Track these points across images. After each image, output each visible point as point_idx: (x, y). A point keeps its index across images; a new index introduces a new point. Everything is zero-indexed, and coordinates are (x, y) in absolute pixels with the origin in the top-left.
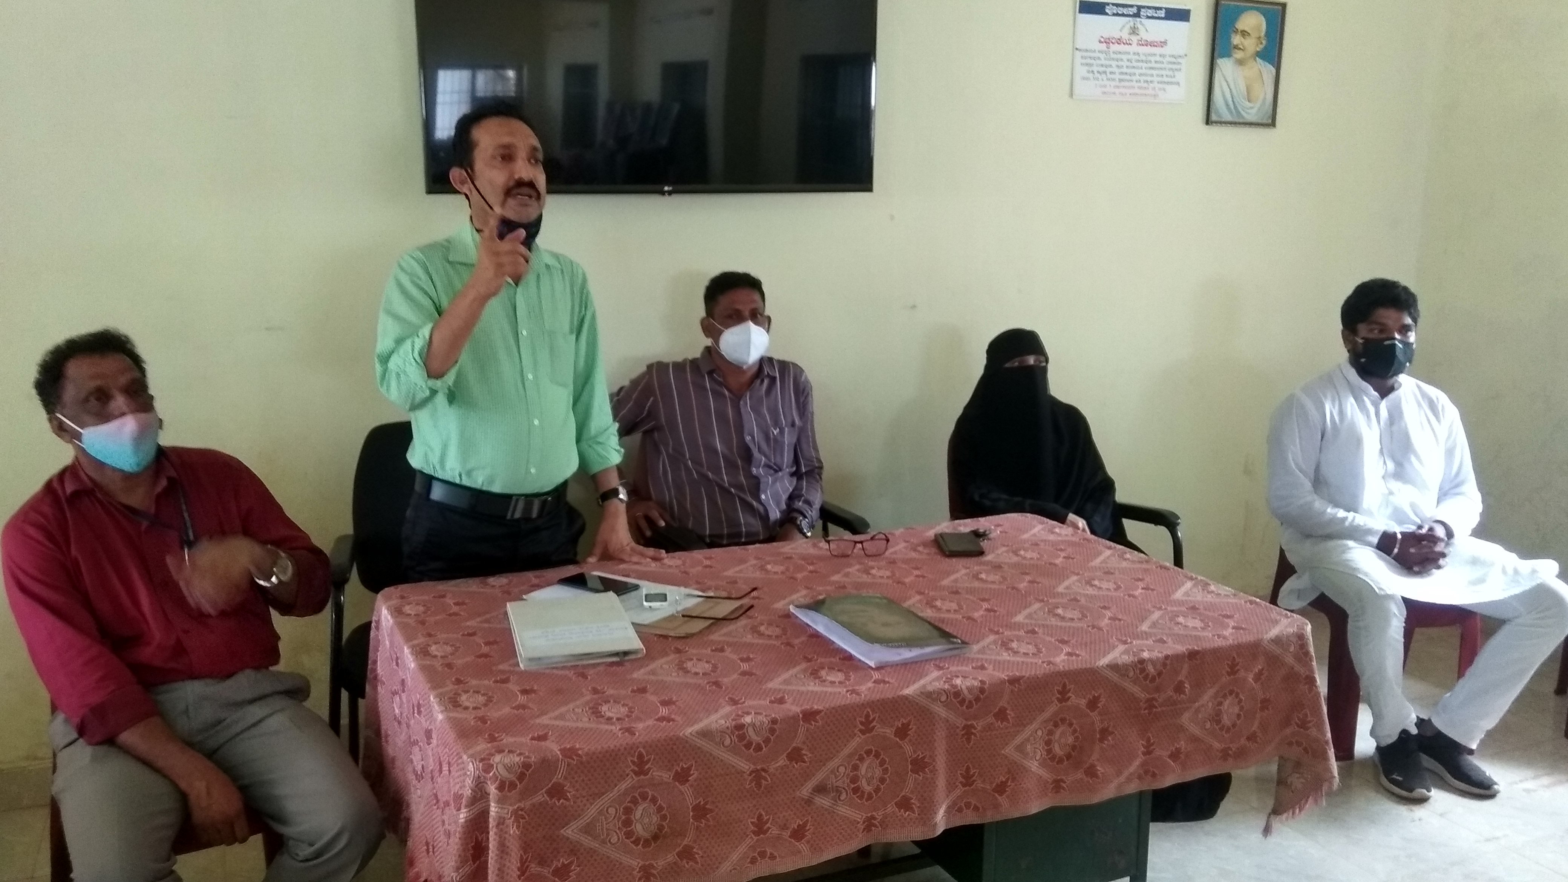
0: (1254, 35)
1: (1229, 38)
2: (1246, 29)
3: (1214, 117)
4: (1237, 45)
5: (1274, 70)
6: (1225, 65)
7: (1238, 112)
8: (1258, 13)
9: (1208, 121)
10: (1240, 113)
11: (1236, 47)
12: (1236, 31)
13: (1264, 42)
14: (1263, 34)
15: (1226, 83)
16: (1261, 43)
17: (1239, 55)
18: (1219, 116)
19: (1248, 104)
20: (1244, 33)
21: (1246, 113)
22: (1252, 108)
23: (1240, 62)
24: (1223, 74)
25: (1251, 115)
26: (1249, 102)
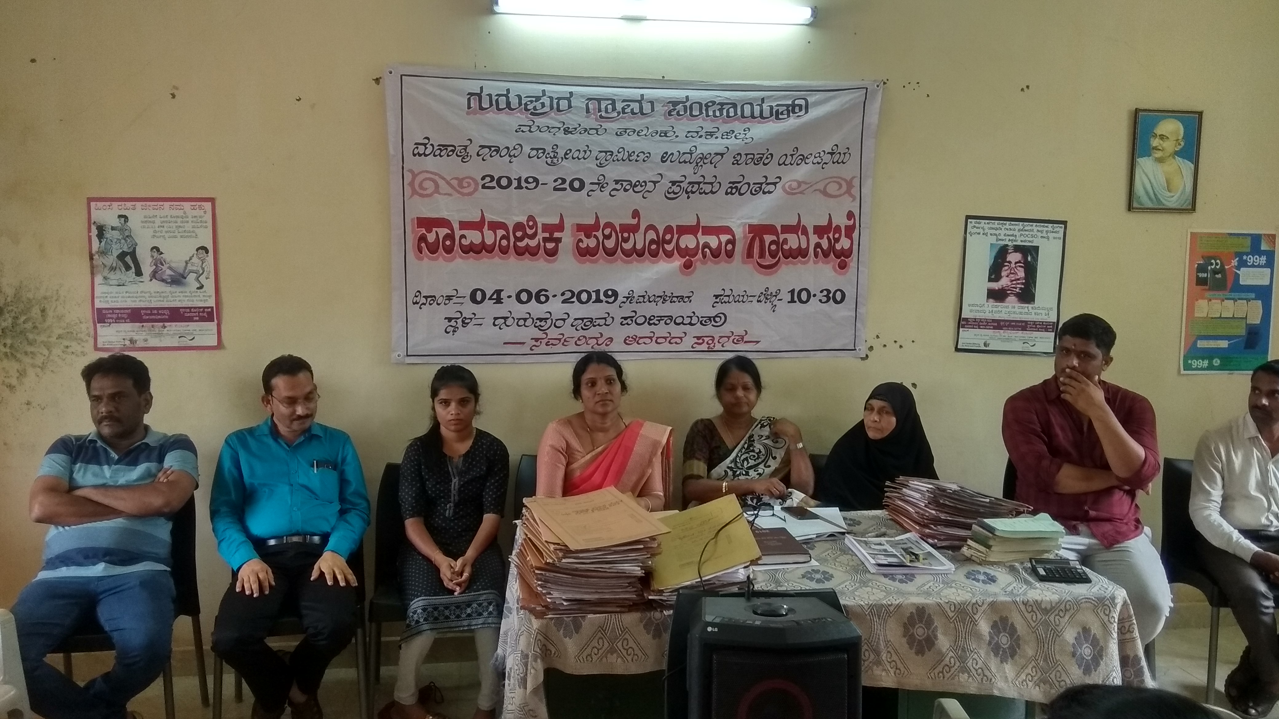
0: (1172, 138)
1: (1149, 141)
2: (1164, 133)
3: (1135, 205)
4: (1156, 147)
5: (1192, 166)
6: (1145, 164)
7: (1158, 200)
8: (1176, 120)
9: (1130, 208)
10: (1160, 200)
13: (1182, 143)
14: (1180, 138)
15: (1146, 178)
16: (1180, 145)
17: (1158, 154)
18: (1140, 203)
19: (1169, 194)
20: (1162, 137)
21: (1166, 200)
22: (1173, 196)
23: (1160, 160)
24: (1143, 171)
25: (1172, 203)
26: (1169, 191)
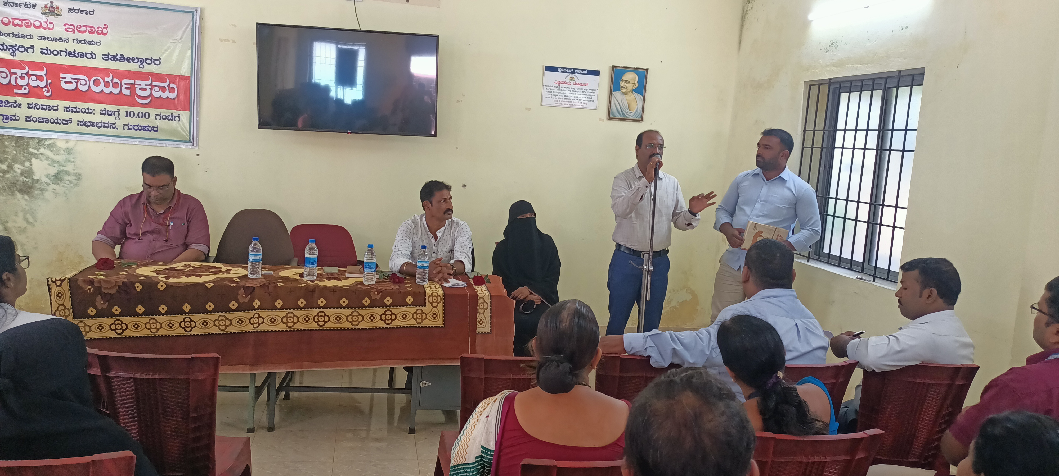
0: (632, 82)
1: (619, 84)
2: (628, 80)
3: (612, 116)
5: (642, 97)
6: (617, 95)
7: (623, 114)
8: (632, 72)
9: (609, 118)
10: (625, 115)
11: (623, 87)
12: (623, 81)
13: (637, 85)
14: (636, 82)
15: (618, 102)
16: (636, 86)
17: (624, 90)
18: (614, 116)
20: (626, 81)
21: (628, 114)
22: (631, 113)
23: (625, 94)
24: (616, 98)
25: (631, 116)
26: (629, 110)
